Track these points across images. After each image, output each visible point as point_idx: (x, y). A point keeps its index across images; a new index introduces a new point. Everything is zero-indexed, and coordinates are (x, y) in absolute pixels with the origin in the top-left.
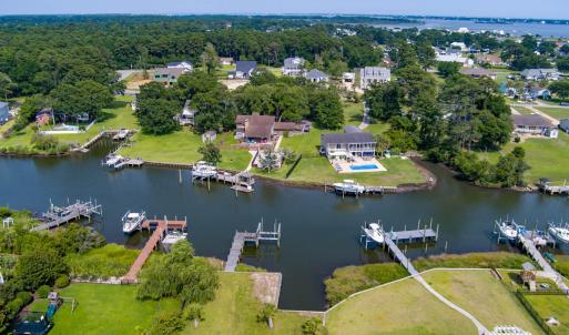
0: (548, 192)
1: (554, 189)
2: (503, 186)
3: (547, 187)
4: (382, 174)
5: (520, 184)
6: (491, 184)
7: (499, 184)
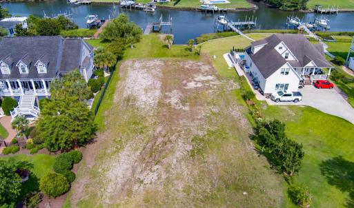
0: (320, 12)
1: (323, 11)
2: (295, 10)
3: (319, 9)
4: (228, 4)
5: (304, 9)
6: (288, 9)
7: (293, 9)
